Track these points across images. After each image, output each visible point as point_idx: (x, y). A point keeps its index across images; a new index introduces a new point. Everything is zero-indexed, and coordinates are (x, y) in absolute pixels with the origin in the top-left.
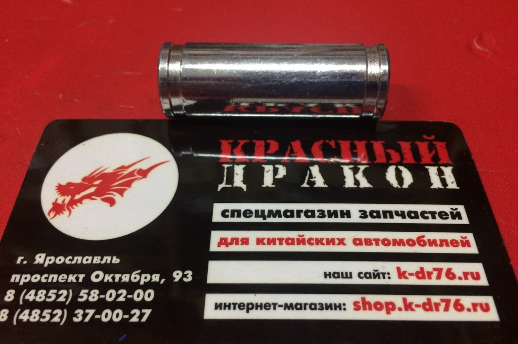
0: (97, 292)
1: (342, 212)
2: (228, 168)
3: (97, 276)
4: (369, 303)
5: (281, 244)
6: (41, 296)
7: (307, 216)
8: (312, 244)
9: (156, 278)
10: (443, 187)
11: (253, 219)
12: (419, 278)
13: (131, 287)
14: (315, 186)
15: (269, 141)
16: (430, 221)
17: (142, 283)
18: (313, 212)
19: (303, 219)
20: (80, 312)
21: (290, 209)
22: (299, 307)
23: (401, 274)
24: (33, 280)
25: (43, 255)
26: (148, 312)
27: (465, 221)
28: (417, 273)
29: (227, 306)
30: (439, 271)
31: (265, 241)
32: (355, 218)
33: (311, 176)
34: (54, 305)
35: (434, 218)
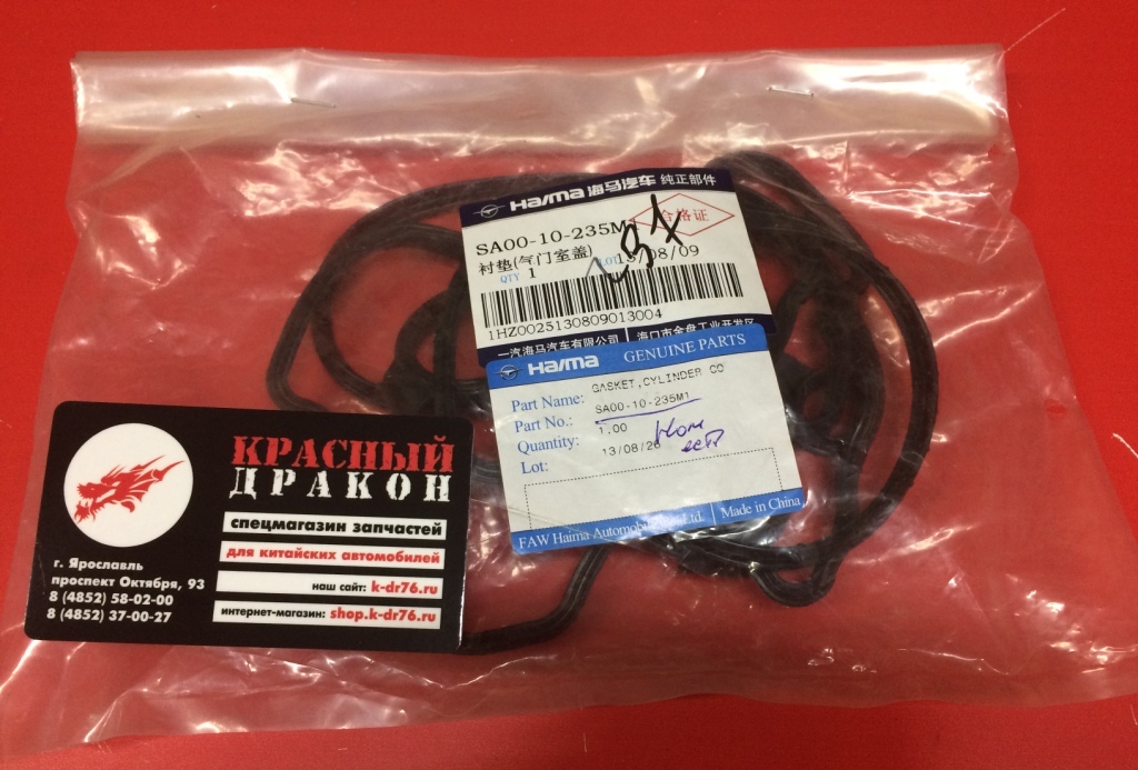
0: (126, 595)
1: (339, 524)
2: (241, 472)
3: (125, 582)
4: (343, 612)
5: (281, 556)
6: (80, 598)
7: (307, 529)
8: (307, 557)
9: (174, 585)
10: (434, 499)
11: (260, 531)
12: (388, 591)
13: (154, 592)
14: (320, 496)
15: (282, 439)
16: (413, 536)
17: (163, 589)
18: (313, 524)
19: (304, 532)
20: (114, 612)
21: (293, 520)
22: (288, 614)
23: (375, 588)
24: (72, 584)
25: (76, 560)
26: (168, 614)
27: (443, 537)
28: (388, 586)
29: (231, 612)
30: (406, 584)
31: (268, 553)
32: (349, 532)
33: (317, 485)
34: (92, 606)
35: (417, 533)
